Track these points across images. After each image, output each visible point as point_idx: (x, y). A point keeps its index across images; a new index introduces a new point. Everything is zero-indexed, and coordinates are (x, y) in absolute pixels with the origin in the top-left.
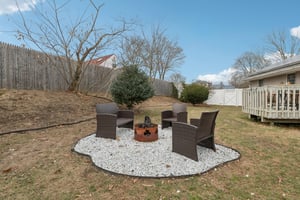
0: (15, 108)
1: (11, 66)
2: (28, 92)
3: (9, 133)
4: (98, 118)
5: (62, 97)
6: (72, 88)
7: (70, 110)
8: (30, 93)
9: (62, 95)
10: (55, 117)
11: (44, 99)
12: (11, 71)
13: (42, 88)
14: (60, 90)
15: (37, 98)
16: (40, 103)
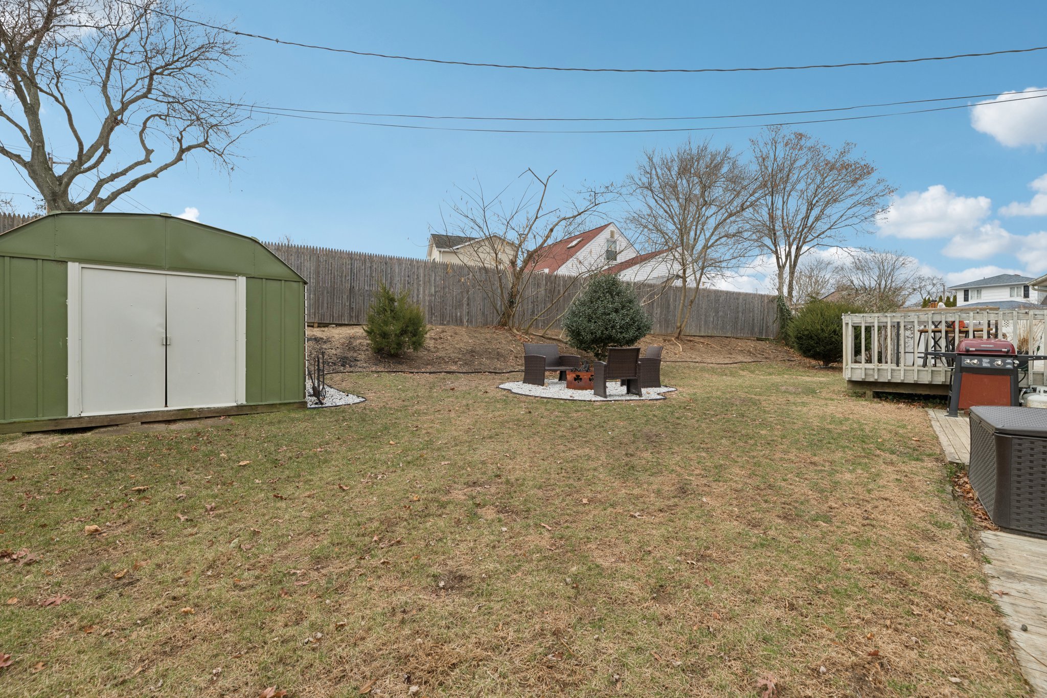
0: (437, 350)
1: (427, 292)
2: (446, 328)
3: (441, 372)
4: (527, 359)
5: (488, 336)
6: (504, 323)
7: (499, 356)
8: (450, 329)
9: (487, 333)
10: (480, 364)
11: (466, 338)
12: (427, 298)
13: (461, 322)
14: (485, 324)
15: (458, 338)
16: (462, 345)
